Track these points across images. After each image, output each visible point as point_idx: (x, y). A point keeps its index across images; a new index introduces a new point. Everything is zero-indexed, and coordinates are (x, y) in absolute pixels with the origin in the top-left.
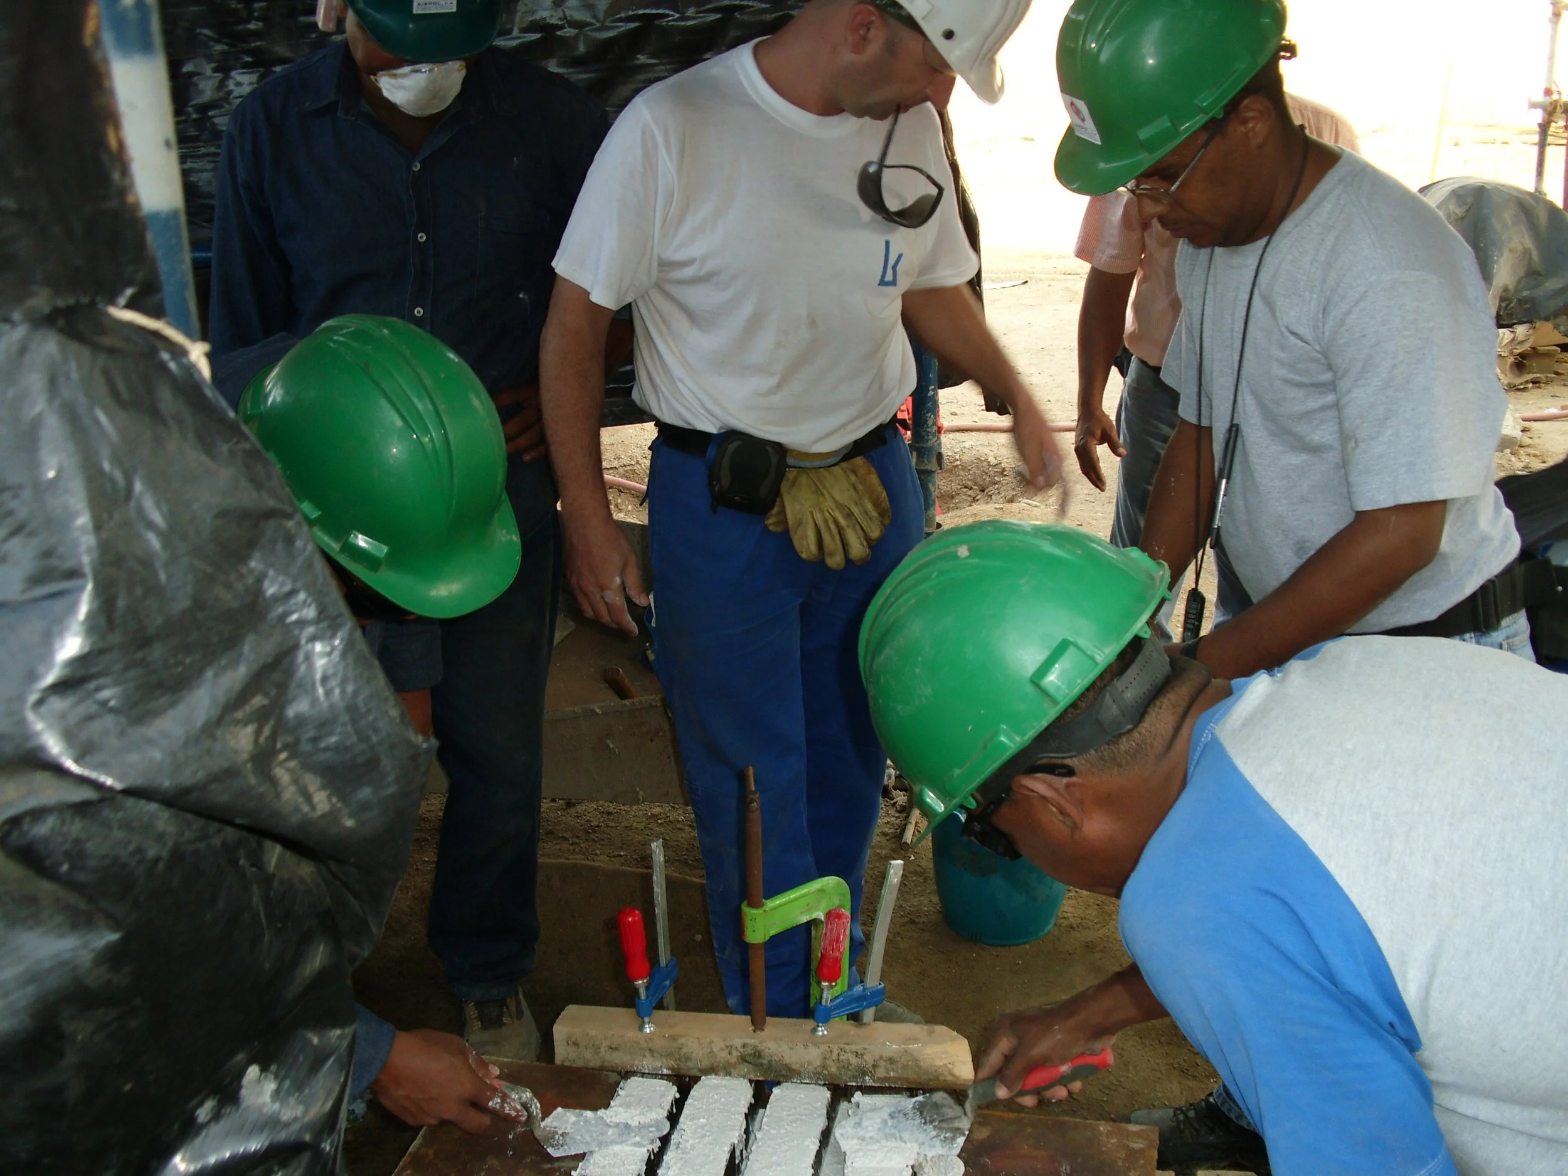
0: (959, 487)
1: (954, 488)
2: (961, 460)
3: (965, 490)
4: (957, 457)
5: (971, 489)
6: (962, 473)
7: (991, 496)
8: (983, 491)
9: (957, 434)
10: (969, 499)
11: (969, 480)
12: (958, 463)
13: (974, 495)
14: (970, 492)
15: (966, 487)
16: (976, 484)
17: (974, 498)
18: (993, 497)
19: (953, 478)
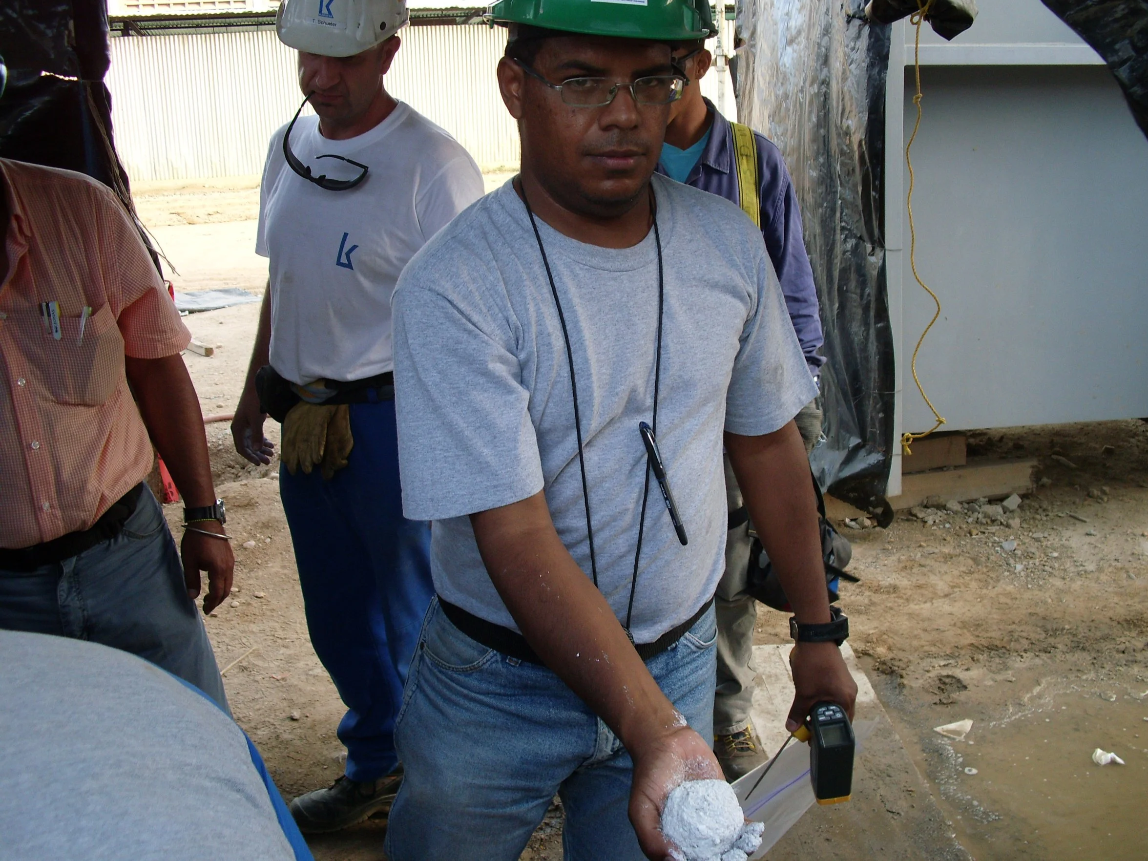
0: (223, 467)
1: (220, 468)
2: (223, 445)
3: (228, 469)
4: (220, 442)
5: (233, 467)
6: (225, 455)
7: (250, 472)
8: (244, 468)
9: (221, 423)
10: (233, 476)
11: (232, 461)
12: (221, 447)
13: (236, 473)
14: (233, 471)
15: (229, 467)
16: (238, 464)
17: (237, 475)
18: (252, 473)
19: (219, 460)
